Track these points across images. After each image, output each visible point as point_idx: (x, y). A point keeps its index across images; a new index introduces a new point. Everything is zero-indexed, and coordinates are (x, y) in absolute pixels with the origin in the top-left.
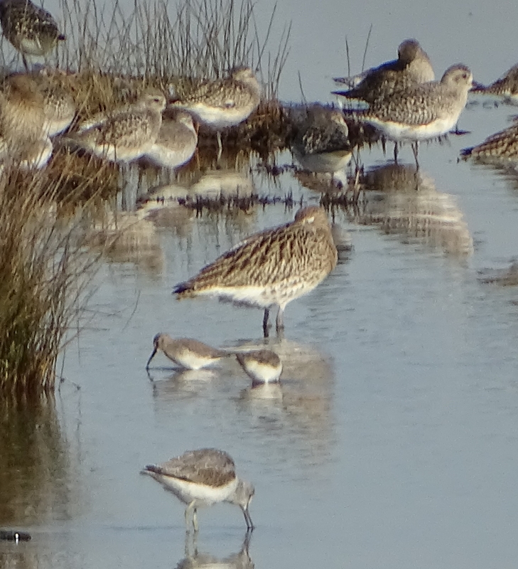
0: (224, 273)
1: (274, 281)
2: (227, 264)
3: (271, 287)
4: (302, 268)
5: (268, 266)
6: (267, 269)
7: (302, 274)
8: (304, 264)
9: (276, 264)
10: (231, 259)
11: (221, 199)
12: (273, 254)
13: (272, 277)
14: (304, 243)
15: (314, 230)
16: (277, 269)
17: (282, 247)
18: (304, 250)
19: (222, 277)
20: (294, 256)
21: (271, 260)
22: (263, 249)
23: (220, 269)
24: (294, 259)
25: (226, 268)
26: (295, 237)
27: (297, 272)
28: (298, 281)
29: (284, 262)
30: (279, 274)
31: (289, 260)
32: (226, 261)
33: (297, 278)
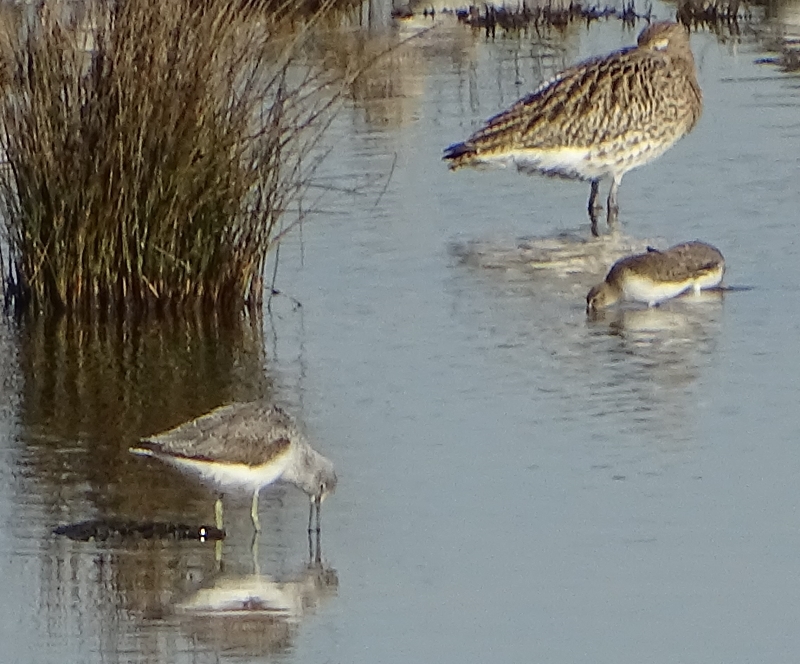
0: (523, 127)
1: (603, 139)
2: (528, 114)
3: (599, 148)
4: (648, 119)
5: (594, 115)
6: (592, 120)
7: (647, 127)
8: (651, 113)
9: (606, 112)
10: (535, 105)
11: (524, 11)
12: (600, 97)
13: (601, 134)
14: (651, 79)
15: (667, 59)
16: (607, 119)
17: (615, 85)
18: (650, 92)
19: (519, 134)
20: (634, 100)
21: (598, 107)
22: (586, 90)
23: (518, 120)
24: (635, 105)
25: (527, 119)
26: (637, 69)
27: (639, 126)
28: (640, 138)
29: (618, 109)
30: (610, 128)
31: (626, 106)
32: (527, 108)
33: (639, 135)
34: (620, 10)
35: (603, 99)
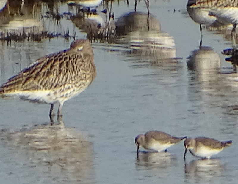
0: (23, 82)
1: (55, 87)
2: (25, 76)
3: (54, 91)
4: (74, 79)
5: (52, 77)
6: (51, 79)
7: (74, 82)
8: (75, 76)
9: (57, 76)
10: (28, 73)
11: (23, 34)
12: (54, 70)
13: (54, 85)
14: (76, 63)
15: (82, 55)
16: (57, 79)
17: (61, 65)
18: (75, 68)
19: (21, 84)
20: (68, 71)
21: (54, 74)
22: (49, 67)
23: (21, 79)
24: (69, 73)
25: (24, 78)
26: (70, 59)
27: (71, 82)
28: (71, 86)
29: (62, 75)
30: (58, 82)
31: (65, 74)
32: (24, 74)
34: (63, 34)
35: (56, 71)
